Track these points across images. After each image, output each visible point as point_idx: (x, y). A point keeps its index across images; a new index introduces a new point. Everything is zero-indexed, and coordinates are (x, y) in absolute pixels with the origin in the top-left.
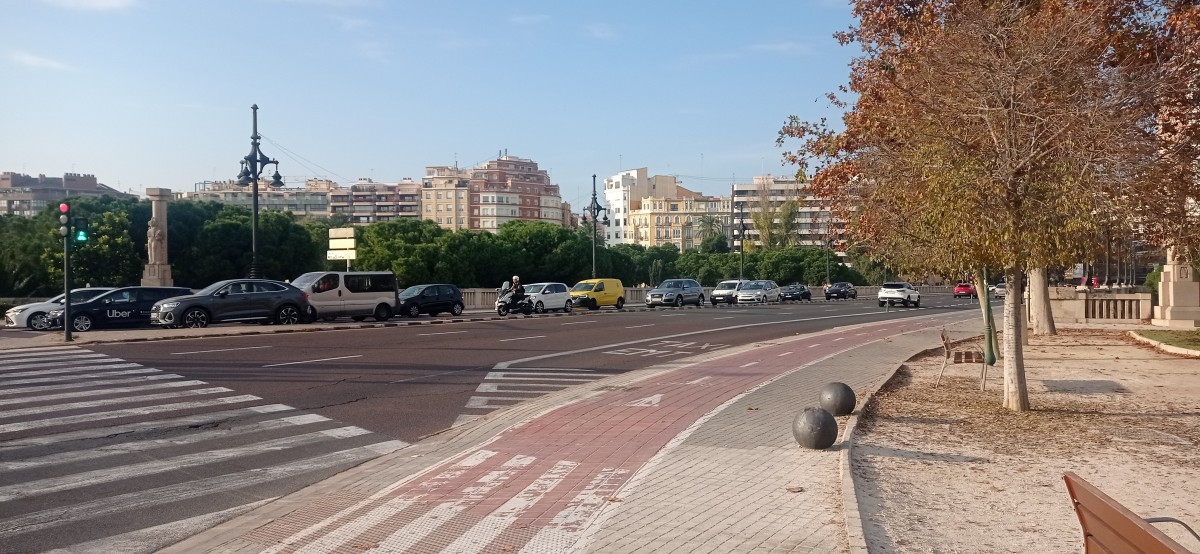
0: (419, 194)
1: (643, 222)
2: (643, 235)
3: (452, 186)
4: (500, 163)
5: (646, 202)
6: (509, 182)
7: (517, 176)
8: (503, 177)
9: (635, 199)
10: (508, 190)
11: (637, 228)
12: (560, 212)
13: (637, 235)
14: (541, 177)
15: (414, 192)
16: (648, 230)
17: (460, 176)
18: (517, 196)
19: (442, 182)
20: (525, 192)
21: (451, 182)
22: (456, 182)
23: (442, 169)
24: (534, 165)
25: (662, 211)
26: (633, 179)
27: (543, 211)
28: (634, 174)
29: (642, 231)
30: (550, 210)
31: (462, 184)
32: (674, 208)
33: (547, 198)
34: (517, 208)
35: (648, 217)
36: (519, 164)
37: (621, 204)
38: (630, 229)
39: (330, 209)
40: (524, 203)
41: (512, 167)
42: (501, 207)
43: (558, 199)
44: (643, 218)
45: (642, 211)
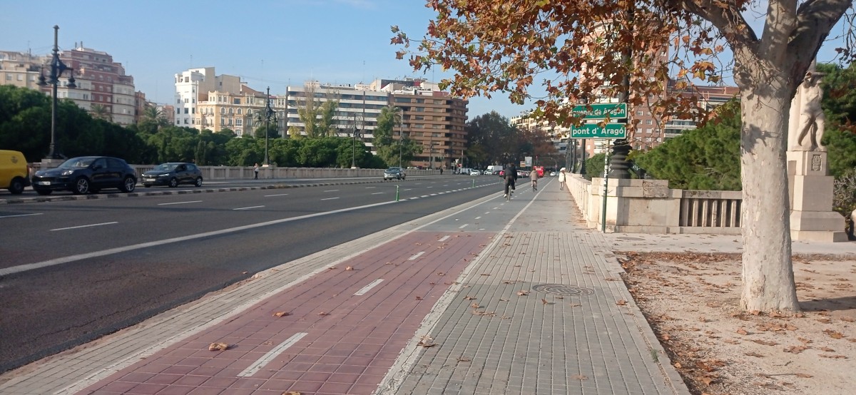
1: (209, 111)
2: (209, 122)
3: (24, 70)
4: (75, 53)
5: (211, 95)
6: (82, 70)
7: (90, 65)
8: (76, 65)
9: (203, 93)
10: (81, 77)
11: (204, 117)
12: (133, 99)
13: (204, 122)
14: (115, 68)
16: (213, 118)
17: (33, 61)
18: (90, 82)
19: (13, 65)
20: (98, 79)
21: (22, 66)
22: (28, 66)
23: (11, 54)
24: (109, 58)
25: (226, 103)
26: (201, 75)
27: (115, 97)
28: (203, 71)
29: (209, 119)
30: (123, 97)
31: (34, 68)
32: (237, 101)
33: (120, 86)
34: (89, 94)
35: (214, 108)
36: (92, 55)
37: (189, 96)
38: (198, 117)
40: (97, 89)
41: (86, 57)
42: (73, 91)
43: (131, 88)
44: (209, 108)
45: (209, 103)
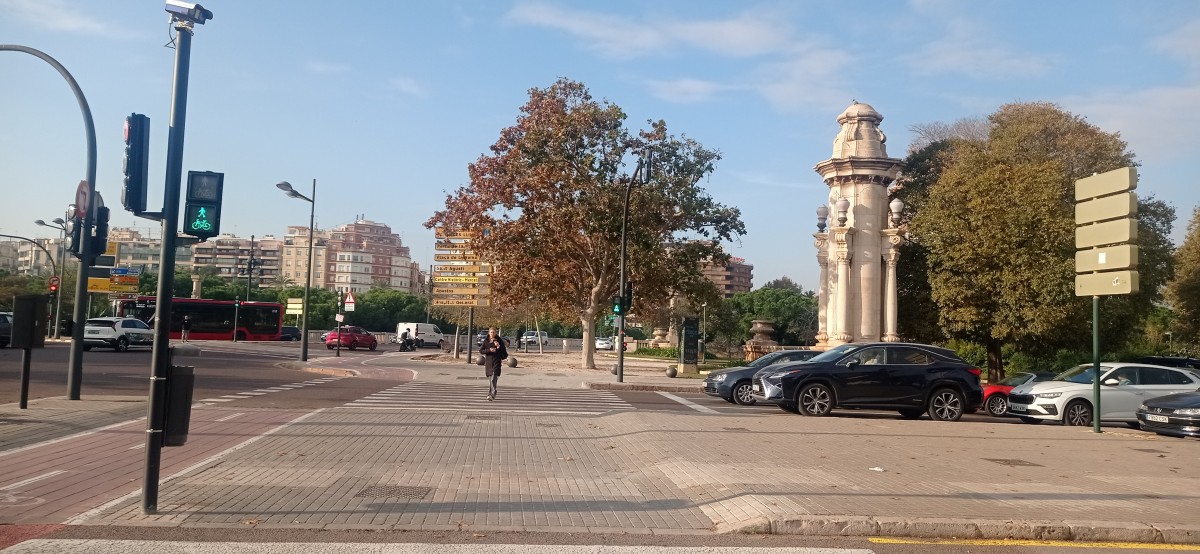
0: (280, 250)
4: (357, 226)
6: (365, 243)
7: (371, 238)
8: (359, 239)
10: (363, 250)
12: (409, 271)
14: (394, 240)
15: (275, 248)
17: (319, 236)
18: (371, 256)
20: (378, 252)
24: (388, 229)
27: (394, 269)
30: (400, 269)
31: (322, 245)
33: (397, 258)
34: (370, 267)
36: (373, 228)
39: (194, 260)
40: (377, 262)
41: (368, 230)
42: (356, 265)
43: (407, 259)
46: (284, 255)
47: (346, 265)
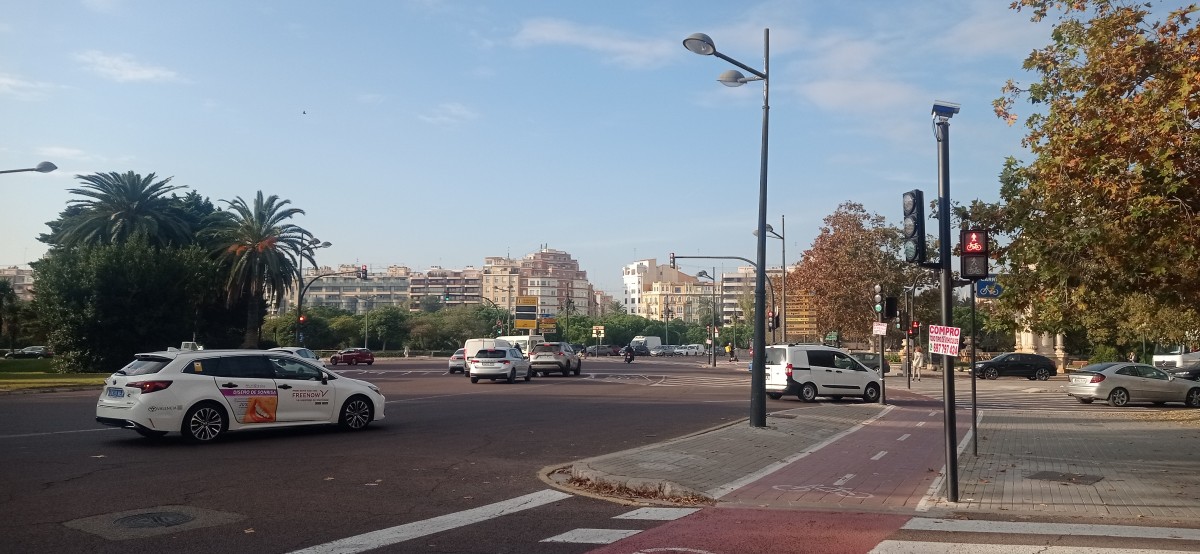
0: (481, 278)
1: (654, 301)
2: (654, 311)
3: (507, 273)
4: (543, 255)
5: (655, 285)
6: (550, 270)
7: (555, 265)
8: (545, 266)
9: (647, 283)
10: (549, 276)
11: (648, 306)
13: (649, 312)
14: (574, 265)
15: (475, 277)
16: (657, 307)
17: (512, 264)
18: (556, 280)
19: (499, 270)
20: (562, 277)
21: (505, 269)
22: (509, 269)
23: (499, 259)
24: (568, 256)
25: (669, 292)
26: (645, 268)
27: (575, 291)
28: (646, 264)
29: (653, 308)
30: (580, 291)
31: (514, 271)
32: (678, 290)
33: (578, 281)
34: (556, 290)
35: (658, 297)
36: (556, 255)
37: (636, 287)
38: (644, 306)
39: (409, 290)
40: (561, 286)
41: (552, 258)
42: (544, 289)
43: (585, 282)
44: (654, 297)
45: (653, 292)
46: (484, 283)
47: (535, 289)
